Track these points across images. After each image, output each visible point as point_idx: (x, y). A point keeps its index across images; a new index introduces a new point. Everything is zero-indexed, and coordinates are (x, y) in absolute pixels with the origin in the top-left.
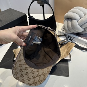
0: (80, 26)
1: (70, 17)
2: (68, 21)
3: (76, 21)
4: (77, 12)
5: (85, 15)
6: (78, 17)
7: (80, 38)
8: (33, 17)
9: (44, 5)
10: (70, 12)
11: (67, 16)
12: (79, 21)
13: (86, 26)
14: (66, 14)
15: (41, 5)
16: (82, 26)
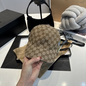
0: (77, 23)
1: (68, 15)
2: (65, 20)
3: (74, 19)
4: (74, 11)
5: (81, 13)
6: (75, 15)
7: (77, 35)
8: (31, 17)
9: (41, 5)
10: (67, 10)
11: (65, 14)
12: (76, 18)
13: (82, 23)
14: (63, 13)
15: (38, 5)
16: (79, 23)
